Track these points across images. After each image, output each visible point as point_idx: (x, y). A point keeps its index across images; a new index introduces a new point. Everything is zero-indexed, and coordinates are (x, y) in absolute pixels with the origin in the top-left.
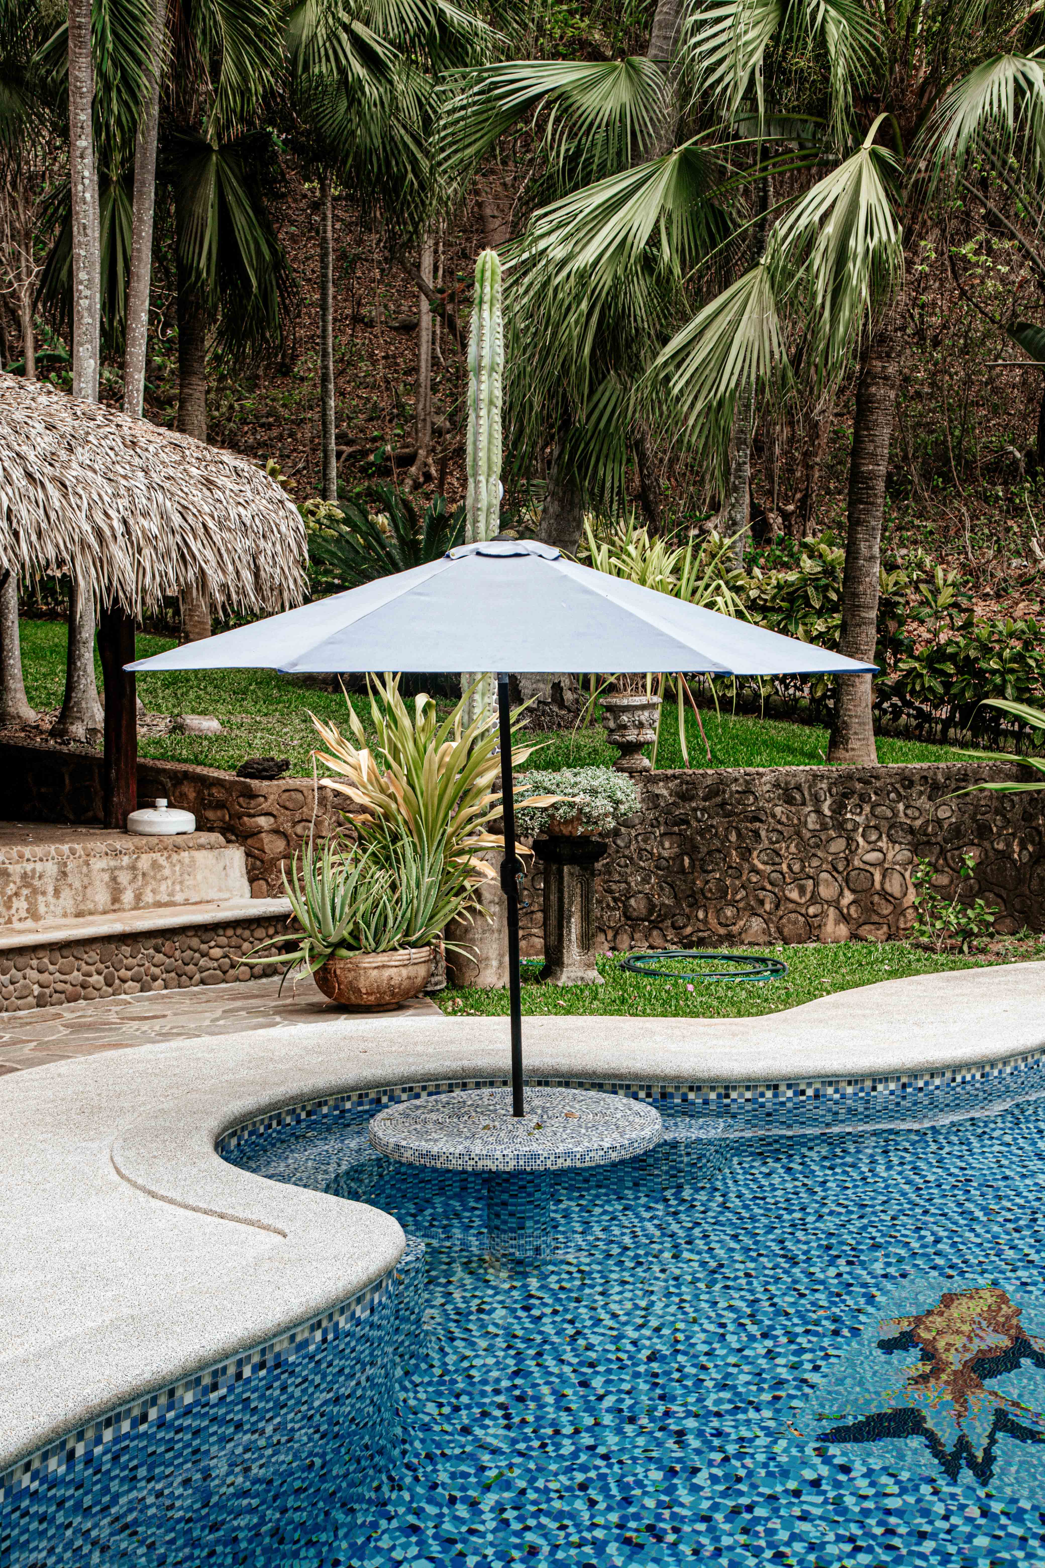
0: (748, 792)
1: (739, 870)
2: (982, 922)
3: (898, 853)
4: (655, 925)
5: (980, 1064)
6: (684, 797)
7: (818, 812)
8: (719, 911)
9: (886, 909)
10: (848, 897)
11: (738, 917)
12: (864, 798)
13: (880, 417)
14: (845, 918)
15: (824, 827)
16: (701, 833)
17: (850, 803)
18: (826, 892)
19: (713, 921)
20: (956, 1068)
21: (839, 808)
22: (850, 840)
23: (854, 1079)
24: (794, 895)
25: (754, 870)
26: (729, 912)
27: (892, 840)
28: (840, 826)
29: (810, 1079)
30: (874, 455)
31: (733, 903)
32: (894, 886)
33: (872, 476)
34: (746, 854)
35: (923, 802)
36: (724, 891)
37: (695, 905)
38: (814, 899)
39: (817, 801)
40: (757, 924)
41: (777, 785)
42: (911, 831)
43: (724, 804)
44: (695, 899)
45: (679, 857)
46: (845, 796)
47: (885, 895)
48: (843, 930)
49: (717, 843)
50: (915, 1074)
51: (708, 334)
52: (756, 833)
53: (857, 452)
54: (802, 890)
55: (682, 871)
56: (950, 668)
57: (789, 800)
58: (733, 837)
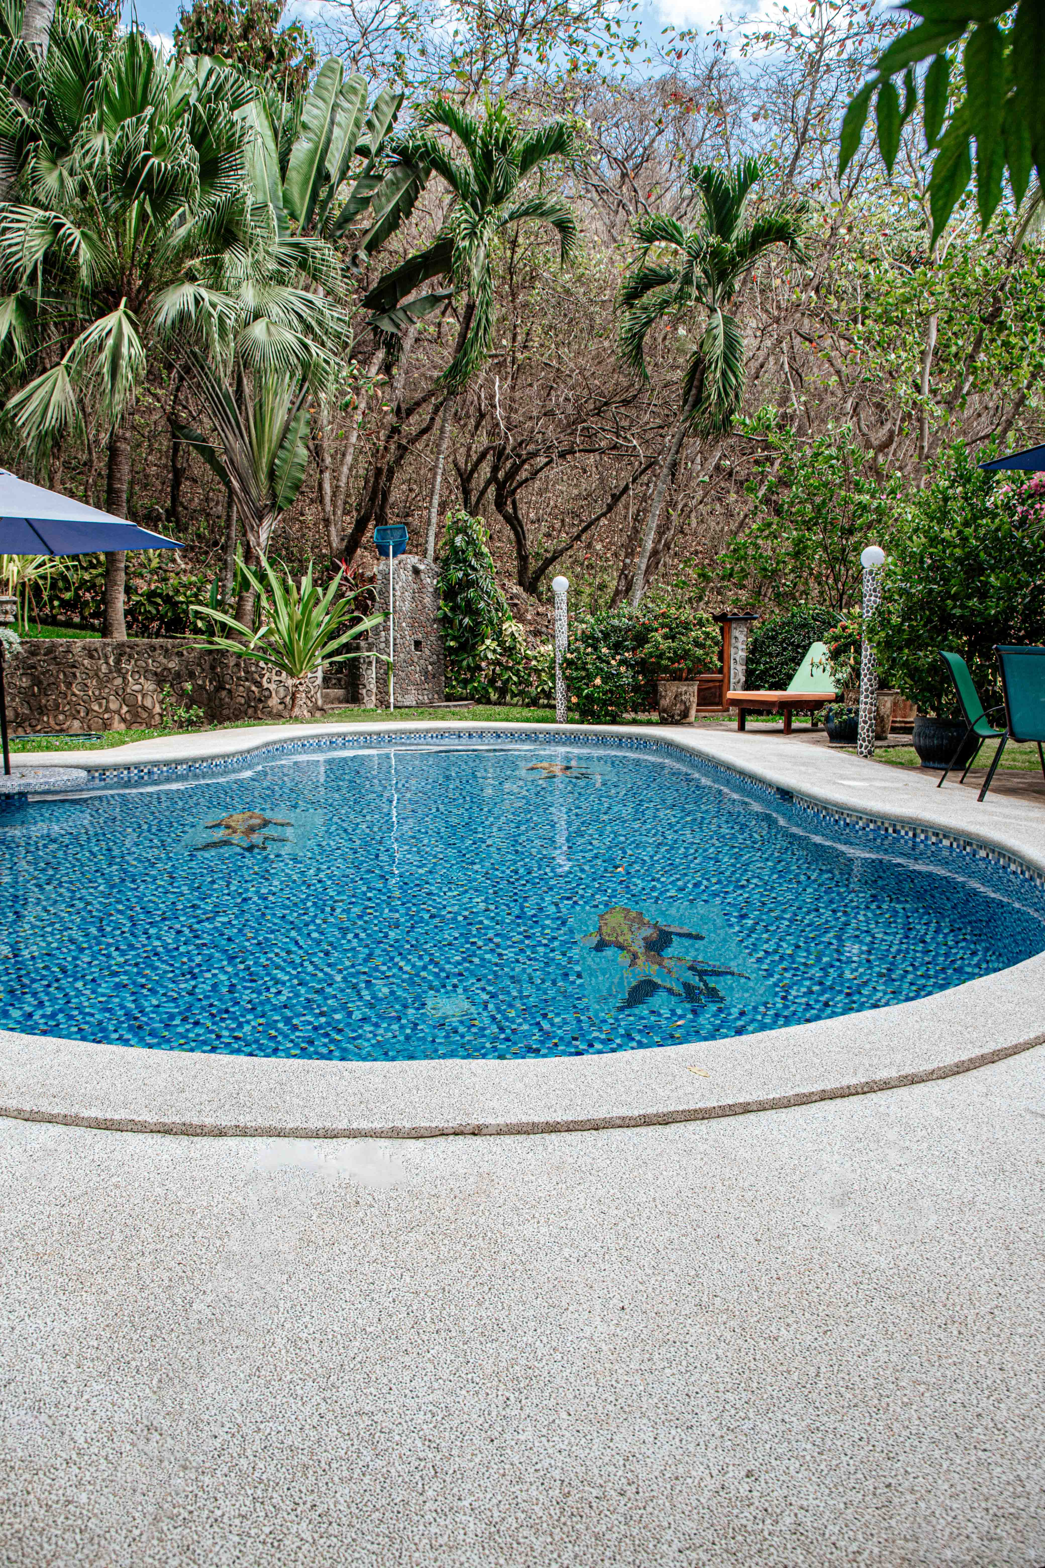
0: (69, 651)
1: (65, 694)
2: (197, 716)
3: (150, 686)
4: (19, 725)
5: (223, 756)
6: (33, 654)
7: (107, 663)
8: (55, 717)
9: (145, 715)
10: (125, 709)
11: (66, 720)
12: (131, 656)
13: (122, 459)
14: (124, 720)
15: (111, 672)
16: (43, 673)
17: (124, 659)
18: (113, 706)
19: (52, 722)
20: (213, 758)
21: (118, 662)
22: (124, 678)
23: (167, 763)
24: (96, 708)
25: (74, 695)
26: (61, 717)
27: (146, 679)
28: (119, 671)
29: (146, 764)
30: (120, 479)
31: (63, 712)
32: (148, 703)
33: (120, 491)
34: (69, 685)
35: (161, 659)
36: (57, 706)
37: (41, 713)
38: (107, 710)
39: (106, 657)
40: (76, 724)
41: (84, 648)
42: (156, 674)
43: (55, 658)
44: (42, 710)
45: (32, 686)
46: (121, 655)
47: (144, 708)
48: (123, 726)
49: (52, 680)
50: (195, 760)
51: (35, 396)
52: (74, 675)
53: (111, 477)
54: (100, 705)
55: (34, 695)
56: (159, 601)
57: (91, 657)
58: (61, 676)
